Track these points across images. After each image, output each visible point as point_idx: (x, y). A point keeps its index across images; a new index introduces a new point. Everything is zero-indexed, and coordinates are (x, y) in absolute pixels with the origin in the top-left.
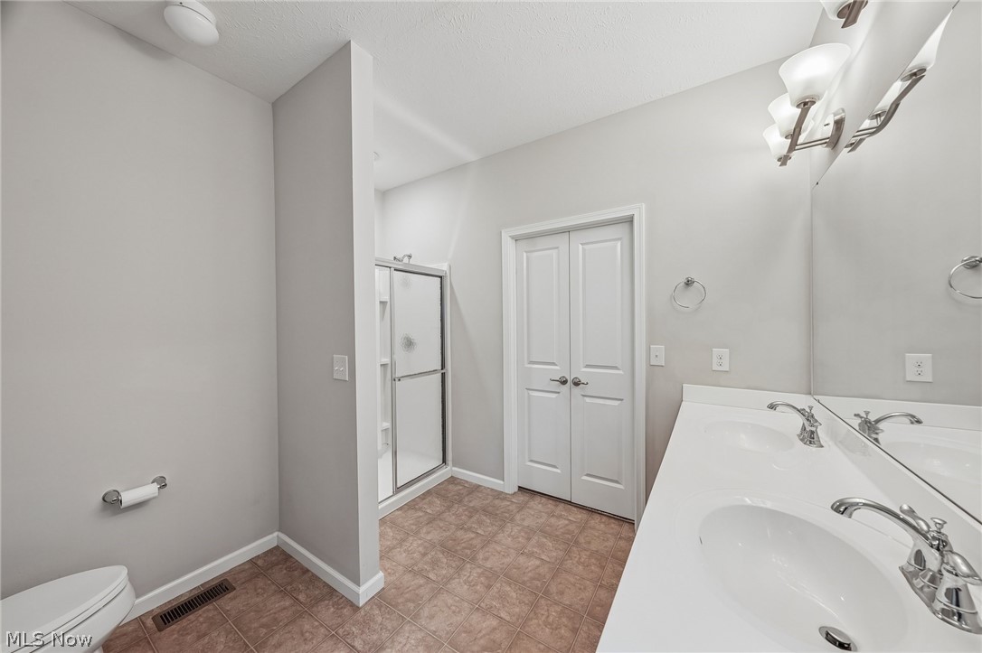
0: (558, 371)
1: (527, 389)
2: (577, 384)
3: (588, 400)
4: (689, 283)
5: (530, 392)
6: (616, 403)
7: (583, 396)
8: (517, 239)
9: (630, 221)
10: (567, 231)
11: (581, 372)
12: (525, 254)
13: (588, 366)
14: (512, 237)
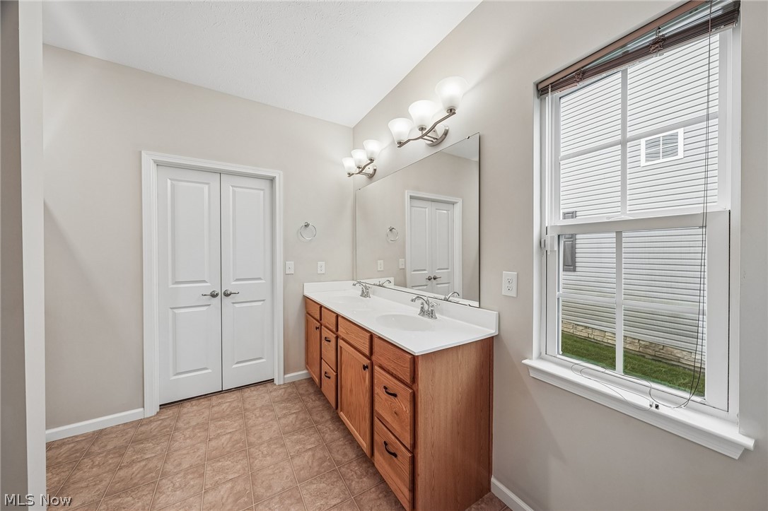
0: (209, 287)
1: (172, 308)
2: (227, 295)
3: (237, 305)
4: (307, 226)
5: (175, 310)
6: (260, 303)
7: (233, 303)
8: (159, 164)
9: (272, 180)
10: (220, 173)
11: (230, 286)
12: (169, 181)
13: (237, 280)
14: (155, 162)
